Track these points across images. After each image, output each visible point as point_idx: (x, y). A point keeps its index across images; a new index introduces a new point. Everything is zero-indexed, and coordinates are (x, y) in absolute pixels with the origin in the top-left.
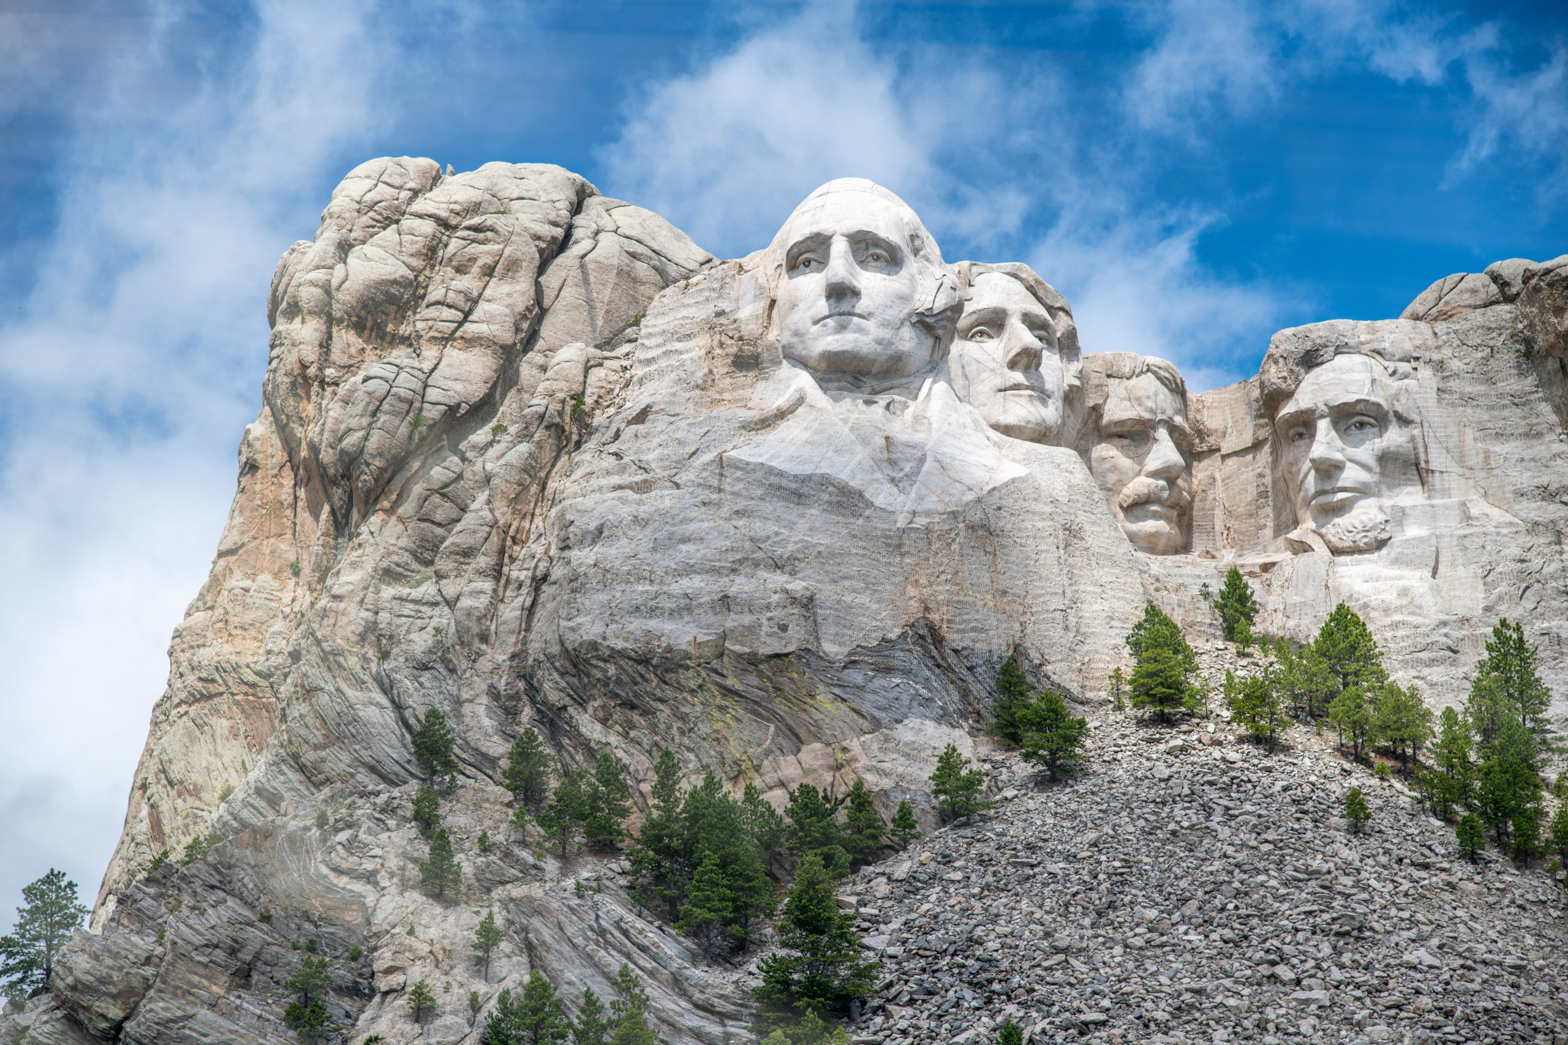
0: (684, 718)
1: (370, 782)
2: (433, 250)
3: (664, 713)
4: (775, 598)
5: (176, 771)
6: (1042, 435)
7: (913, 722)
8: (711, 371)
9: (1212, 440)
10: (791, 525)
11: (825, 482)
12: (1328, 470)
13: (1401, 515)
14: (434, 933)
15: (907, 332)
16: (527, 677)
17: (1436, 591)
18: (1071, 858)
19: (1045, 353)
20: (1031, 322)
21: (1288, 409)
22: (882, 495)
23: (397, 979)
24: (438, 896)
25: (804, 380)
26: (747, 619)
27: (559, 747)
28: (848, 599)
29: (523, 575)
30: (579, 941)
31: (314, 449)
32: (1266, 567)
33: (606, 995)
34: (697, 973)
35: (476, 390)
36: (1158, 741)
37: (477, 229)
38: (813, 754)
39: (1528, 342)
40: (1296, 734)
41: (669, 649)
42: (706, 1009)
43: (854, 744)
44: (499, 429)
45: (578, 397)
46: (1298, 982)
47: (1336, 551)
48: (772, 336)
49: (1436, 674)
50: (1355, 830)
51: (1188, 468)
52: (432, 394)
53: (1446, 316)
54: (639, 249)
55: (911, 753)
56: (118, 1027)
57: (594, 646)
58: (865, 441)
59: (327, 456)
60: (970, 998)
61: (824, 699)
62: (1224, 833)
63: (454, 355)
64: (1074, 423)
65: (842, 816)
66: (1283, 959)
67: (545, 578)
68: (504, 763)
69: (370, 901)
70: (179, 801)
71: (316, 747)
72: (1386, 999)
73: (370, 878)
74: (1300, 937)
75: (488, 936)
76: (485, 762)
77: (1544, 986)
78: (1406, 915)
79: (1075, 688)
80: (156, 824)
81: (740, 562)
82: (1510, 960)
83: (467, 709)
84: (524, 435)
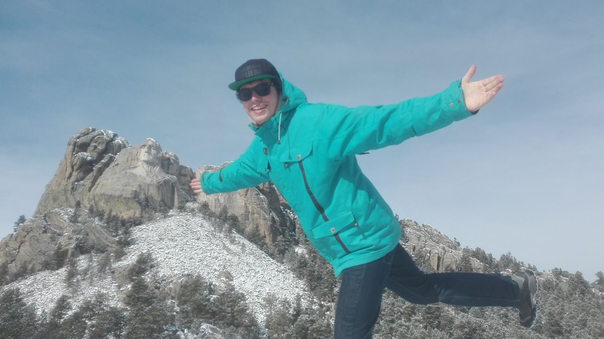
0: (115, 204)
1: (69, 208)
2: (92, 139)
3: (112, 203)
4: (130, 190)
8: (128, 160)
11: (140, 176)
15: (155, 159)
16: (94, 196)
22: (148, 179)
25: (140, 163)
26: (126, 193)
27: (97, 206)
29: (96, 183)
30: (94, 232)
33: (96, 239)
34: (110, 238)
36: (179, 214)
37: (99, 137)
40: (197, 215)
41: (114, 195)
42: (110, 242)
43: (138, 210)
44: (97, 164)
45: (109, 161)
46: (189, 244)
48: (137, 156)
49: (217, 209)
50: (201, 227)
52: (88, 158)
56: (26, 236)
57: (104, 193)
58: (146, 171)
64: (177, 173)
66: (188, 242)
67: (99, 184)
68: (88, 208)
69: (64, 223)
70: (43, 208)
71: (63, 202)
72: (199, 247)
74: (191, 239)
76: (85, 207)
77: (219, 247)
78: (204, 237)
81: (127, 185)
82: (216, 243)
83: (84, 200)
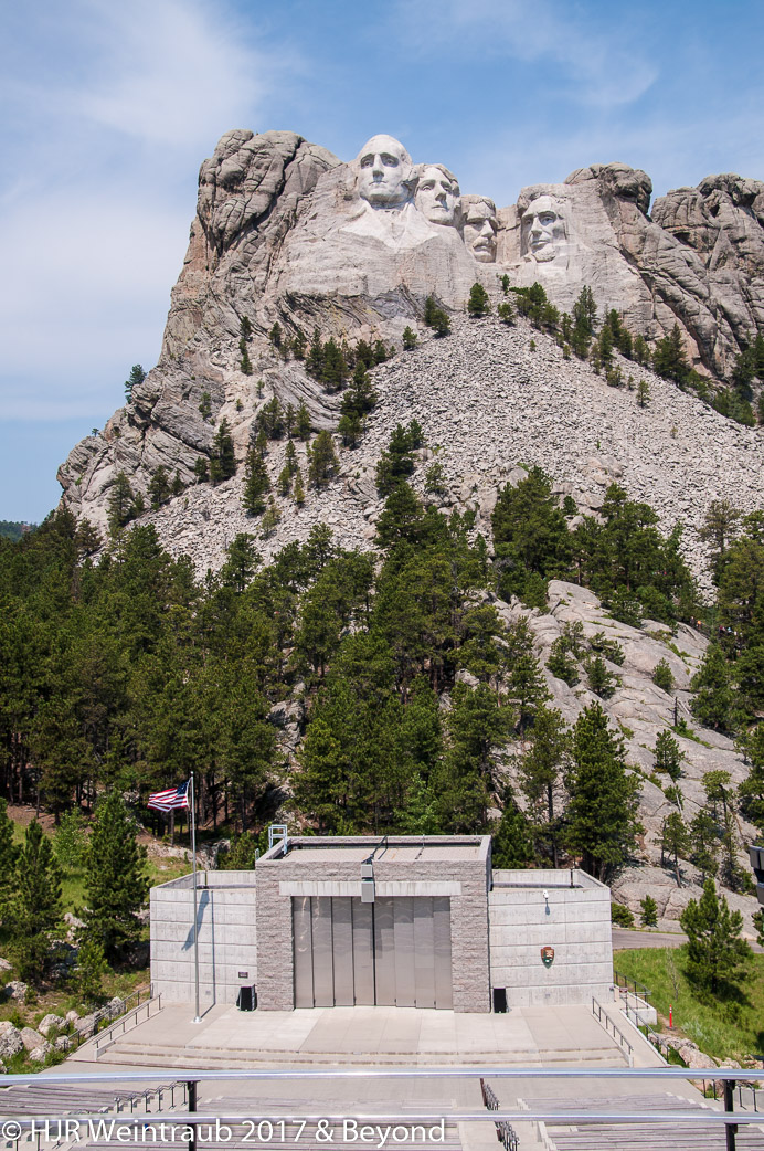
0: (325, 316)
1: (229, 336)
2: (249, 161)
3: (318, 314)
4: (354, 277)
5: (174, 333)
6: (446, 223)
7: (397, 317)
8: (337, 201)
9: (503, 225)
10: (360, 253)
12: (537, 234)
13: (559, 249)
14: (243, 384)
15: (400, 188)
16: (277, 303)
17: (567, 274)
18: (442, 360)
19: (448, 196)
20: (443, 185)
21: (525, 214)
22: (390, 243)
23: (231, 398)
24: (245, 373)
25: (366, 204)
26: (345, 284)
27: (287, 326)
28: (378, 277)
29: (276, 270)
30: (289, 387)
31: (211, 228)
32: (517, 267)
33: (296, 403)
34: (324, 397)
35: (263, 209)
36: (475, 323)
37: (263, 154)
38: (365, 328)
39: (601, 192)
40: (518, 320)
41: (320, 294)
42: (327, 407)
43: (378, 325)
44: (270, 222)
45: (295, 211)
47: (538, 261)
48: (356, 189)
49: (566, 301)
50: (532, 350)
51: (495, 234)
52: (247, 210)
53: (576, 183)
54: (316, 160)
55: (397, 328)
56: (151, 410)
57: (296, 293)
58: (385, 225)
59: (215, 231)
60: (407, 404)
61: (369, 310)
62: (491, 352)
63: (256, 196)
64: (458, 219)
65: (373, 348)
67: (282, 271)
68: (270, 331)
69: (224, 373)
70: (174, 342)
72: (532, 402)
73: (224, 366)
74: (509, 383)
75: (261, 385)
78: (543, 376)
79: (452, 307)
80: (169, 349)
81: (343, 265)
82: (572, 389)
83: (258, 313)
84: (277, 224)
